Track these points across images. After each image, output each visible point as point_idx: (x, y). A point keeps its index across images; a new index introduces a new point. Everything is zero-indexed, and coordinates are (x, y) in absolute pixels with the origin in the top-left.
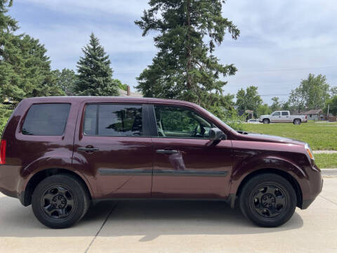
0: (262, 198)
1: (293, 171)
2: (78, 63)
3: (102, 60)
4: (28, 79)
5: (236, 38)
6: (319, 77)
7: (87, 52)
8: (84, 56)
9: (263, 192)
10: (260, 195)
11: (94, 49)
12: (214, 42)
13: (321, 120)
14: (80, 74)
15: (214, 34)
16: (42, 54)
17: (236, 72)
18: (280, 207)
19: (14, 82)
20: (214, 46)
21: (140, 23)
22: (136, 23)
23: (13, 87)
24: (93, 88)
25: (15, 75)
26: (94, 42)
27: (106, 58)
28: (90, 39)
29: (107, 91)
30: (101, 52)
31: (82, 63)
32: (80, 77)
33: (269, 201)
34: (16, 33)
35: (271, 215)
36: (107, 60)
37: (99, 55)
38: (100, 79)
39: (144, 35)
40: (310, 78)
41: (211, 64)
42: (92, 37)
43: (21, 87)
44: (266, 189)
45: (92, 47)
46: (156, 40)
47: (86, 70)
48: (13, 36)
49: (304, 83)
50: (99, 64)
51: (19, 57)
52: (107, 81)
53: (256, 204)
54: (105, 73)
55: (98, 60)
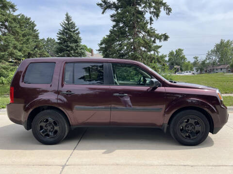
0: (186, 126)
1: (208, 108)
2: (58, 34)
3: (74, 31)
4: (25, 45)
5: (169, 14)
6: (228, 41)
7: (64, 26)
8: (62, 29)
9: (186, 122)
10: (184, 124)
11: (68, 24)
12: (153, 17)
13: (229, 73)
14: (59, 41)
15: (153, 12)
16: (33, 27)
17: (168, 39)
18: (198, 132)
19: (15, 48)
20: (153, 20)
21: (100, 5)
22: (98, 5)
23: (15, 51)
24: (69, 51)
25: (16, 42)
26: (68, 18)
27: (77, 30)
28: (66, 16)
29: (78, 53)
30: (73, 25)
31: (60, 34)
32: (59, 43)
33: (190, 128)
34: (15, 14)
35: (192, 138)
36: (77, 31)
37: (72, 28)
38: (73, 45)
39: (103, 13)
40: (222, 43)
41: (150, 33)
42: (67, 15)
43: (20, 51)
44: (188, 120)
45: (67, 22)
46: (112, 16)
47: (63, 39)
48: (13, 16)
49: (217, 46)
50: (72, 34)
51: (18, 30)
52: (77, 46)
53: (181, 130)
54: (76, 40)
55: (71, 31)
